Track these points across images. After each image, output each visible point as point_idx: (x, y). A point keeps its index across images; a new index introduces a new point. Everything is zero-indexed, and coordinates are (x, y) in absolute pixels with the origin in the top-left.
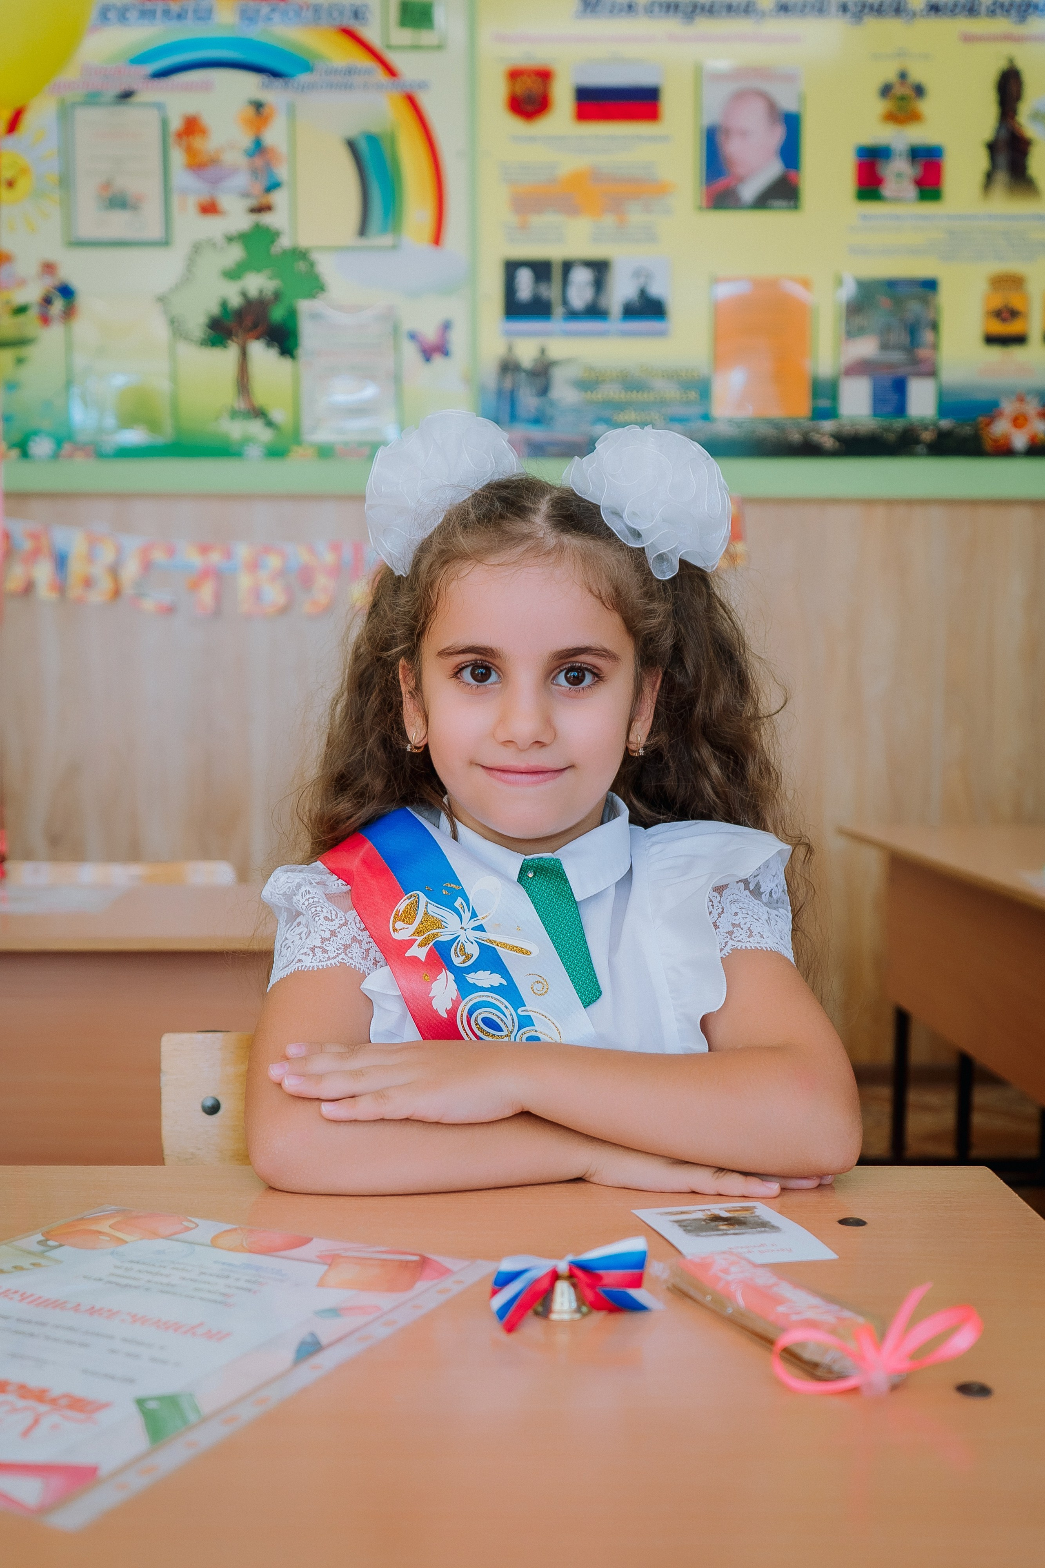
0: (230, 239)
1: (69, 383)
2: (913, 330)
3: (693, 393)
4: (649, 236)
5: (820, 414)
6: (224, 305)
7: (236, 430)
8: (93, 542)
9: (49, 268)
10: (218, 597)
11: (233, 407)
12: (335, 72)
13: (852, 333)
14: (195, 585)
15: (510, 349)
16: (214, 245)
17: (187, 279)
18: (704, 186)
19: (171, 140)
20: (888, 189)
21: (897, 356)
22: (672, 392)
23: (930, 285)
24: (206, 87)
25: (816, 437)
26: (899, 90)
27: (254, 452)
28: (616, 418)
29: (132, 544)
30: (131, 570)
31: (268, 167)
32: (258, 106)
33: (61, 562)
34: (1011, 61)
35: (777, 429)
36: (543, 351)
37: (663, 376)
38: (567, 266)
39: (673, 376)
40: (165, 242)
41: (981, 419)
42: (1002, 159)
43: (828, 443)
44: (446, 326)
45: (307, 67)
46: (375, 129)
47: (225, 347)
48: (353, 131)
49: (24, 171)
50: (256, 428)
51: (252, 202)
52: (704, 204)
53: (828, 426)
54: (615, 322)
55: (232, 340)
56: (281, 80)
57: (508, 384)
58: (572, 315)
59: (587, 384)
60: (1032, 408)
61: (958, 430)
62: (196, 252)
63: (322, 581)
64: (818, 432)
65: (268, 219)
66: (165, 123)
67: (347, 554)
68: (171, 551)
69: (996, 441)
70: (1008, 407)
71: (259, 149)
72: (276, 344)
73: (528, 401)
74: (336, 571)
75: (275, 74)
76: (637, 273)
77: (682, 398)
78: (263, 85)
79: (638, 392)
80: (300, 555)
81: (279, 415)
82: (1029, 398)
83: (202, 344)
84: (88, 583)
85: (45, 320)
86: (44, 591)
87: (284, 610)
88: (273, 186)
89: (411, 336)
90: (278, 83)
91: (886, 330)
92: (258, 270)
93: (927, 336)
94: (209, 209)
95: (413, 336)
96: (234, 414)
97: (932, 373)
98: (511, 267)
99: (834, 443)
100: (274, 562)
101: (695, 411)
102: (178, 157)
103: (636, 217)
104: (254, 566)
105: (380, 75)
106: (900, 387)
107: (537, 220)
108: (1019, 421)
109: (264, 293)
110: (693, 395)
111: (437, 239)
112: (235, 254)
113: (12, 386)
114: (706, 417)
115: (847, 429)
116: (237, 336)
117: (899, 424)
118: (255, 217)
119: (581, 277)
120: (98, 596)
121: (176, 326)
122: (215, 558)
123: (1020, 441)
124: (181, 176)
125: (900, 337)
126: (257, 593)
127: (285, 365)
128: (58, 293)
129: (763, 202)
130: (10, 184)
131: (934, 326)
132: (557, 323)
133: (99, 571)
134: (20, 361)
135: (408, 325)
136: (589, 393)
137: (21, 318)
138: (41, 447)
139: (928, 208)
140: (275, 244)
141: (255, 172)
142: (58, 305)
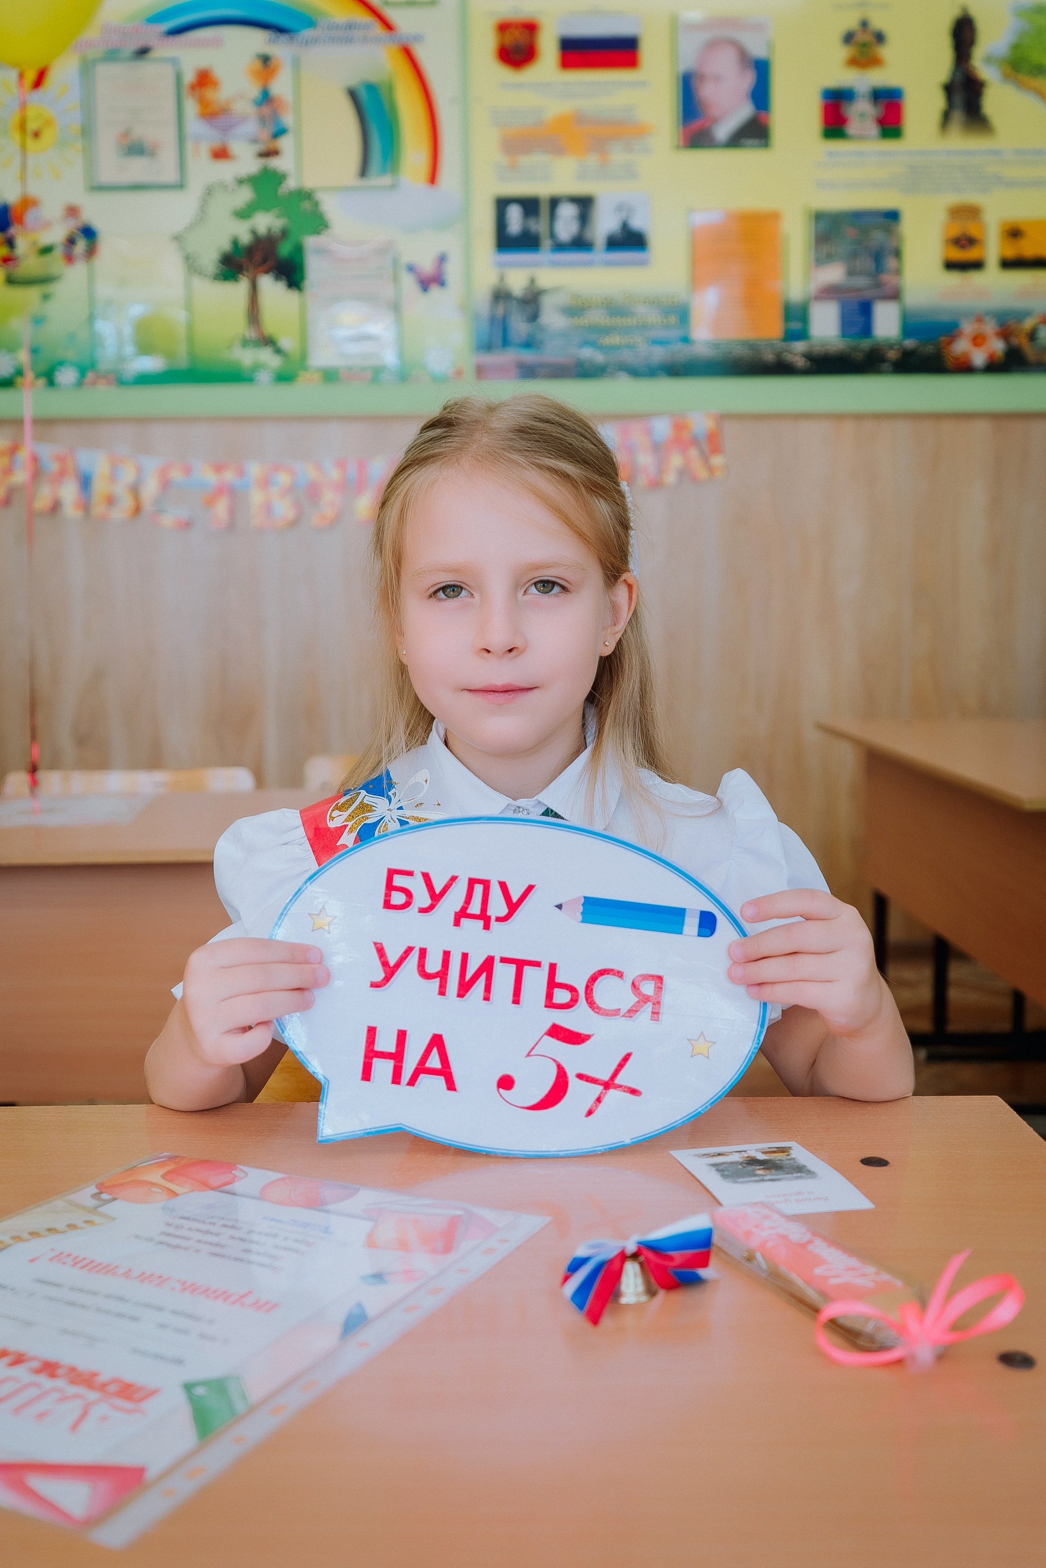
0: (240, 182)
1: (91, 318)
2: (878, 257)
3: (674, 318)
4: (630, 173)
5: (791, 336)
6: (235, 242)
7: (247, 357)
8: (115, 463)
9: (72, 211)
10: (232, 512)
11: (244, 336)
12: (336, 27)
13: (822, 259)
14: (210, 502)
15: (502, 279)
16: (226, 186)
17: (201, 219)
18: (681, 126)
19: (185, 91)
20: (852, 128)
21: (862, 281)
22: (653, 317)
23: (893, 216)
24: (217, 43)
25: (789, 358)
26: (861, 37)
27: (264, 377)
28: (601, 341)
29: (152, 465)
30: (150, 488)
31: (275, 116)
32: (265, 60)
33: (85, 482)
34: (965, 9)
35: (753, 349)
36: (532, 281)
37: (645, 302)
38: (554, 203)
39: (654, 302)
40: (180, 186)
41: (943, 338)
42: (958, 99)
43: (800, 362)
44: (442, 259)
45: (310, 22)
46: (374, 78)
47: (236, 280)
48: (353, 80)
49: (48, 123)
50: (266, 356)
51: (261, 147)
52: (681, 143)
53: (799, 346)
54: (599, 253)
55: (243, 275)
56: (287, 36)
57: (500, 311)
58: (559, 247)
59: (575, 310)
60: (990, 328)
61: (921, 349)
62: (209, 194)
63: (330, 498)
64: (790, 353)
65: (275, 163)
66: (179, 78)
67: (352, 470)
68: (188, 471)
69: (957, 359)
70: (968, 328)
71: (266, 99)
72: (284, 277)
73: (519, 326)
74: (342, 486)
75: (280, 30)
76: (619, 208)
77: (663, 322)
78: (270, 40)
79: (621, 317)
80: (307, 472)
81: (287, 343)
82: (987, 319)
83: (215, 279)
84: (111, 501)
85: (69, 258)
86: (70, 510)
87: (294, 523)
88: (280, 132)
89: (409, 268)
90: (283, 38)
91: (853, 255)
92: (267, 209)
93: (891, 263)
94: (221, 154)
95: (411, 269)
96: (246, 343)
97: (895, 295)
98: (502, 204)
99: (806, 362)
100: (283, 479)
101: (675, 334)
102: (191, 107)
103: (618, 156)
104: (265, 483)
105: (378, 29)
106: (866, 309)
107: (526, 161)
108: (978, 340)
109: (273, 231)
110: (673, 319)
111: (433, 178)
112: (245, 195)
113: (39, 321)
114: (686, 340)
115: (818, 349)
116: (247, 270)
117: (865, 344)
118: (263, 161)
119: (567, 213)
120: (120, 513)
121: (191, 264)
122: (229, 476)
123: (979, 358)
124: (194, 125)
125: (867, 263)
126: (268, 508)
127: (292, 296)
128: (81, 234)
129: (737, 140)
130: (36, 135)
131: (897, 253)
132: (545, 255)
133: (121, 490)
134: (46, 297)
135: (407, 258)
136: (576, 318)
137: (47, 258)
138: (67, 376)
139: (890, 145)
140: (282, 185)
141: (262, 120)
142: (81, 245)
